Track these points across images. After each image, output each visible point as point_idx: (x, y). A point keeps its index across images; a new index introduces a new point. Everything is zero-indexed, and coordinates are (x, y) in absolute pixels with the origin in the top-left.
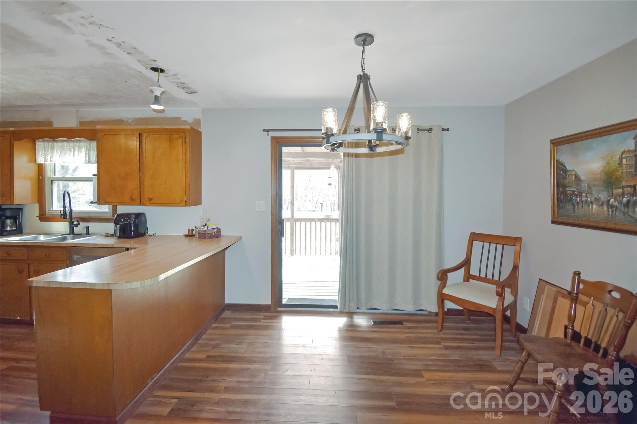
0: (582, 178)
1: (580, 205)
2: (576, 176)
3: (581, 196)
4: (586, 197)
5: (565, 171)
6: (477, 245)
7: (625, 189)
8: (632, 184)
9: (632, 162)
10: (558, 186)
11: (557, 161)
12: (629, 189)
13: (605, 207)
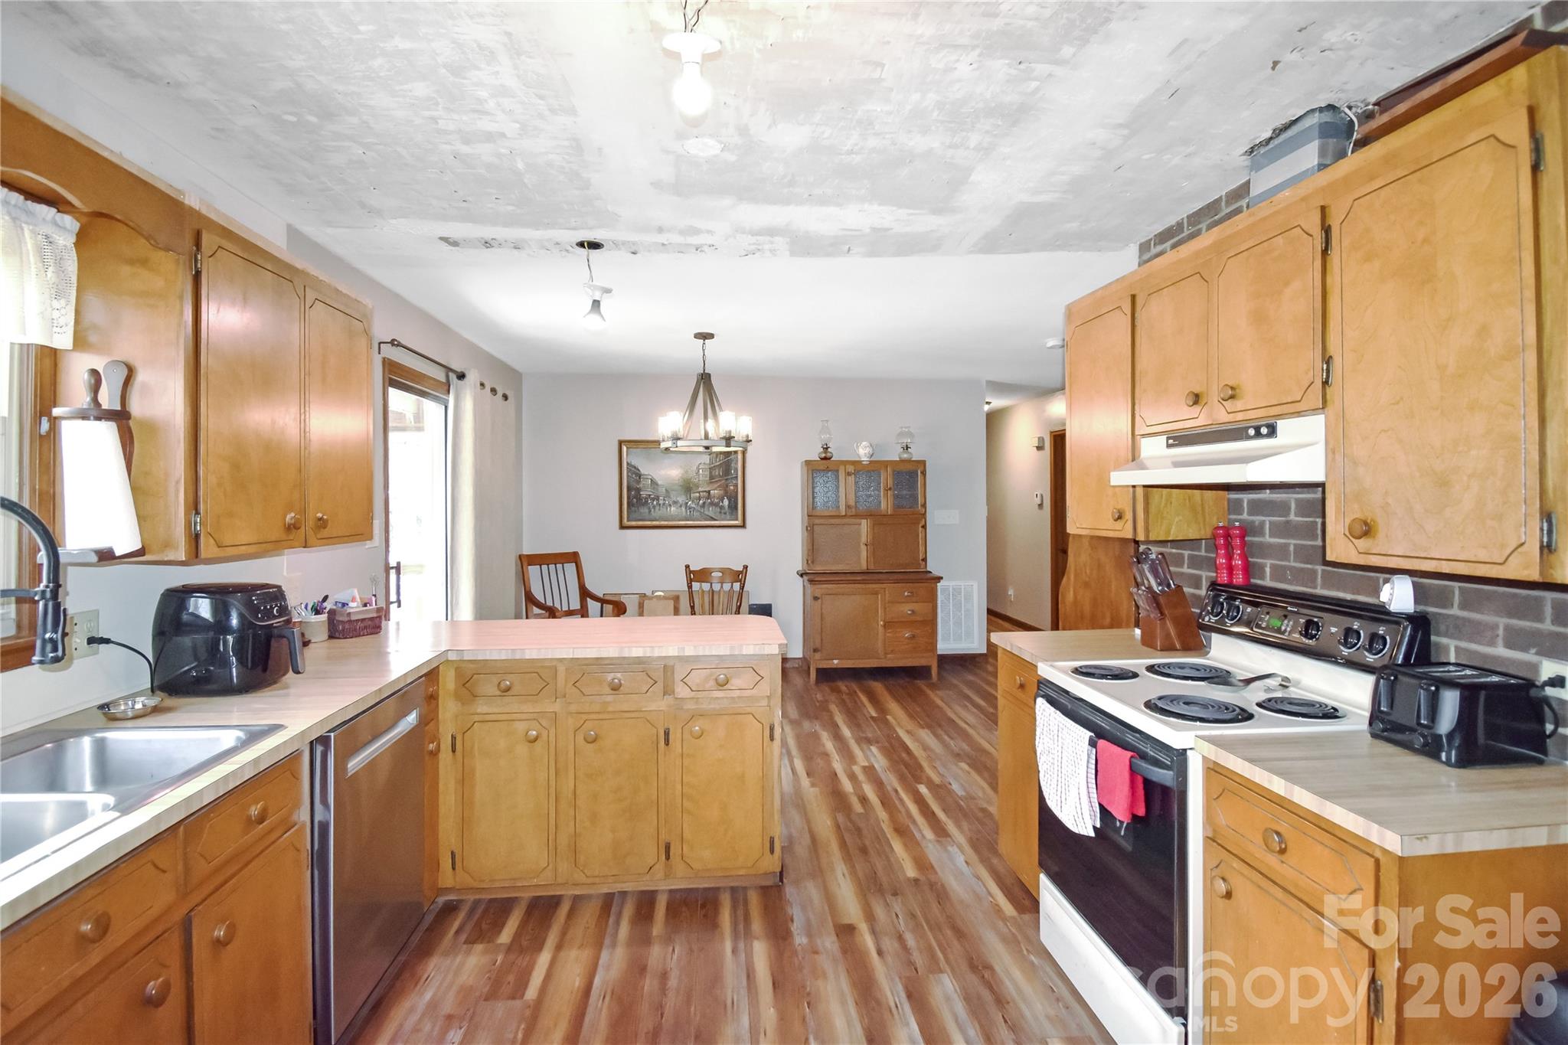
0: (659, 483)
1: (657, 508)
2: (652, 480)
3: (658, 500)
4: (664, 500)
5: (640, 476)
6: (533, 571)
7: (701, 494)
8: (707, 489)
9: (708, 473)
10: (629, 489)
11: (628, 464)
12: (705, 493)
13: (684, 509)
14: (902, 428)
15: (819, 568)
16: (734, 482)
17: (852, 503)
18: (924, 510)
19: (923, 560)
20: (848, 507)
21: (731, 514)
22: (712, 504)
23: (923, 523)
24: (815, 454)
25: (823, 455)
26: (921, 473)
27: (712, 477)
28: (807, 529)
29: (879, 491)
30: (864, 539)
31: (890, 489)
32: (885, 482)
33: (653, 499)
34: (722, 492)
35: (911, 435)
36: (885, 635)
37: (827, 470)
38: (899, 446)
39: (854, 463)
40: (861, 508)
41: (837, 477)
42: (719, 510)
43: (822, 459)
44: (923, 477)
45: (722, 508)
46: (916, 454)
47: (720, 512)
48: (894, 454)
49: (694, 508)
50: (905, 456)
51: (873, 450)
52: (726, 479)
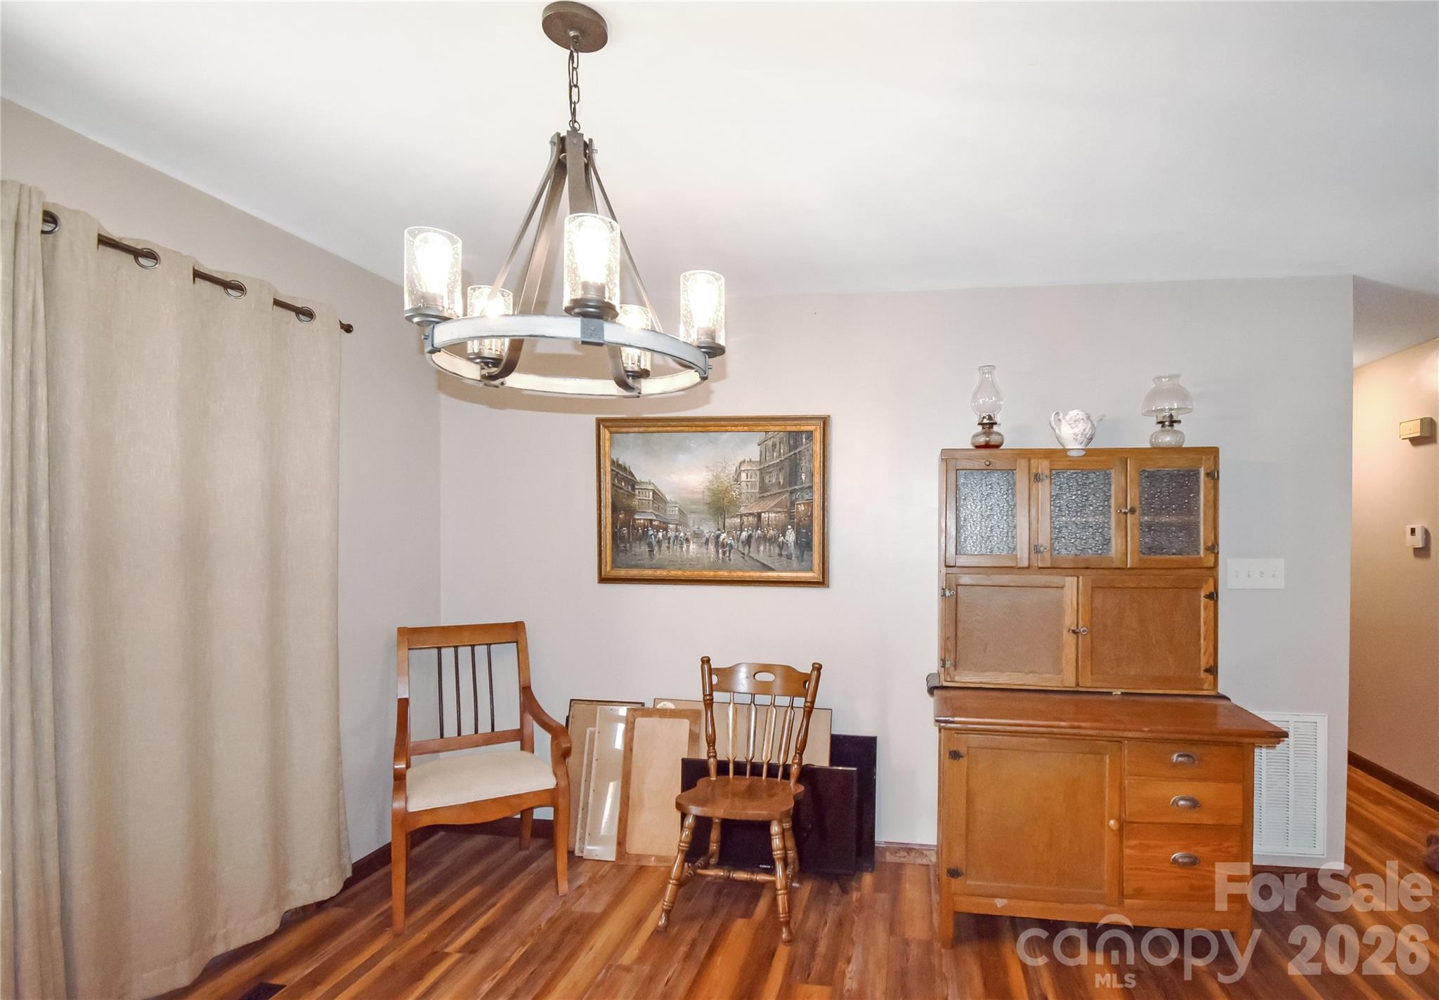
0: (668, 497)
1: (665, 545)
2: (654, 493)
3: (666, 529)
4: (677, 530)
5: (632, 483)
7: (745, 519)
8: (755, 511)
9: (756, 479)
10: (615, 509)
11: (613, 462)
12: (751, 519)
13: (712, 547)
14: (1159, 378)
15: (968, 678)
16: (807, 497)
17: (1044, 540)
18: (1212, 560)
19: (1207, 671)
20: (1035, 549)
21: (801, 558)
22: (764, 539)
23: (1208, 588)
24: (964, 435)
25: (982, 440)
26: (1208, 475)
27: (763, 488)
28: (944, 595)
29: (1105, 512)
30: (1069, 620)
31: (1133, 511)
32: (1121, 496)
33: (657, 529)
34: (782, 516)
35: (1182, 395)
36: (1121, 851)
37: (989, 469)
38: (1154, 420)
39: (1049, 454)
40: (1064, 552)
41: (1012, 486)
42: (777, 550)
43: (978, 447)
44: (1211, 484)
45: (782, 546)
46: (1192, 435)
47: (780, 555)
48: (1143, 434)
49: (731, 546)
50: (1167, 439)
51: (1093, 427)
52: (792, 493)
